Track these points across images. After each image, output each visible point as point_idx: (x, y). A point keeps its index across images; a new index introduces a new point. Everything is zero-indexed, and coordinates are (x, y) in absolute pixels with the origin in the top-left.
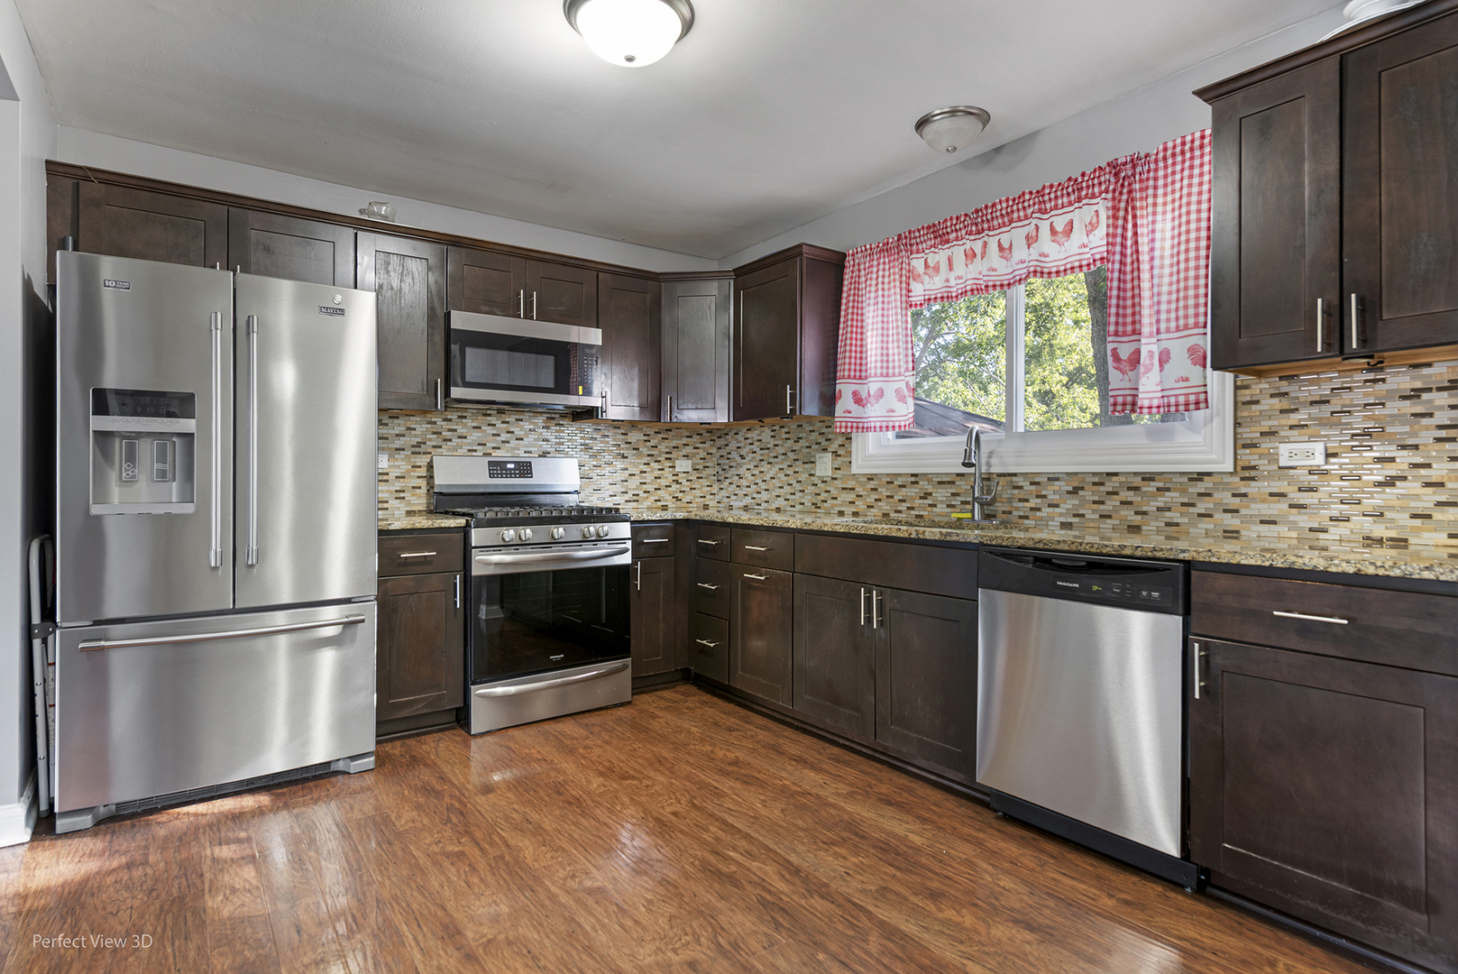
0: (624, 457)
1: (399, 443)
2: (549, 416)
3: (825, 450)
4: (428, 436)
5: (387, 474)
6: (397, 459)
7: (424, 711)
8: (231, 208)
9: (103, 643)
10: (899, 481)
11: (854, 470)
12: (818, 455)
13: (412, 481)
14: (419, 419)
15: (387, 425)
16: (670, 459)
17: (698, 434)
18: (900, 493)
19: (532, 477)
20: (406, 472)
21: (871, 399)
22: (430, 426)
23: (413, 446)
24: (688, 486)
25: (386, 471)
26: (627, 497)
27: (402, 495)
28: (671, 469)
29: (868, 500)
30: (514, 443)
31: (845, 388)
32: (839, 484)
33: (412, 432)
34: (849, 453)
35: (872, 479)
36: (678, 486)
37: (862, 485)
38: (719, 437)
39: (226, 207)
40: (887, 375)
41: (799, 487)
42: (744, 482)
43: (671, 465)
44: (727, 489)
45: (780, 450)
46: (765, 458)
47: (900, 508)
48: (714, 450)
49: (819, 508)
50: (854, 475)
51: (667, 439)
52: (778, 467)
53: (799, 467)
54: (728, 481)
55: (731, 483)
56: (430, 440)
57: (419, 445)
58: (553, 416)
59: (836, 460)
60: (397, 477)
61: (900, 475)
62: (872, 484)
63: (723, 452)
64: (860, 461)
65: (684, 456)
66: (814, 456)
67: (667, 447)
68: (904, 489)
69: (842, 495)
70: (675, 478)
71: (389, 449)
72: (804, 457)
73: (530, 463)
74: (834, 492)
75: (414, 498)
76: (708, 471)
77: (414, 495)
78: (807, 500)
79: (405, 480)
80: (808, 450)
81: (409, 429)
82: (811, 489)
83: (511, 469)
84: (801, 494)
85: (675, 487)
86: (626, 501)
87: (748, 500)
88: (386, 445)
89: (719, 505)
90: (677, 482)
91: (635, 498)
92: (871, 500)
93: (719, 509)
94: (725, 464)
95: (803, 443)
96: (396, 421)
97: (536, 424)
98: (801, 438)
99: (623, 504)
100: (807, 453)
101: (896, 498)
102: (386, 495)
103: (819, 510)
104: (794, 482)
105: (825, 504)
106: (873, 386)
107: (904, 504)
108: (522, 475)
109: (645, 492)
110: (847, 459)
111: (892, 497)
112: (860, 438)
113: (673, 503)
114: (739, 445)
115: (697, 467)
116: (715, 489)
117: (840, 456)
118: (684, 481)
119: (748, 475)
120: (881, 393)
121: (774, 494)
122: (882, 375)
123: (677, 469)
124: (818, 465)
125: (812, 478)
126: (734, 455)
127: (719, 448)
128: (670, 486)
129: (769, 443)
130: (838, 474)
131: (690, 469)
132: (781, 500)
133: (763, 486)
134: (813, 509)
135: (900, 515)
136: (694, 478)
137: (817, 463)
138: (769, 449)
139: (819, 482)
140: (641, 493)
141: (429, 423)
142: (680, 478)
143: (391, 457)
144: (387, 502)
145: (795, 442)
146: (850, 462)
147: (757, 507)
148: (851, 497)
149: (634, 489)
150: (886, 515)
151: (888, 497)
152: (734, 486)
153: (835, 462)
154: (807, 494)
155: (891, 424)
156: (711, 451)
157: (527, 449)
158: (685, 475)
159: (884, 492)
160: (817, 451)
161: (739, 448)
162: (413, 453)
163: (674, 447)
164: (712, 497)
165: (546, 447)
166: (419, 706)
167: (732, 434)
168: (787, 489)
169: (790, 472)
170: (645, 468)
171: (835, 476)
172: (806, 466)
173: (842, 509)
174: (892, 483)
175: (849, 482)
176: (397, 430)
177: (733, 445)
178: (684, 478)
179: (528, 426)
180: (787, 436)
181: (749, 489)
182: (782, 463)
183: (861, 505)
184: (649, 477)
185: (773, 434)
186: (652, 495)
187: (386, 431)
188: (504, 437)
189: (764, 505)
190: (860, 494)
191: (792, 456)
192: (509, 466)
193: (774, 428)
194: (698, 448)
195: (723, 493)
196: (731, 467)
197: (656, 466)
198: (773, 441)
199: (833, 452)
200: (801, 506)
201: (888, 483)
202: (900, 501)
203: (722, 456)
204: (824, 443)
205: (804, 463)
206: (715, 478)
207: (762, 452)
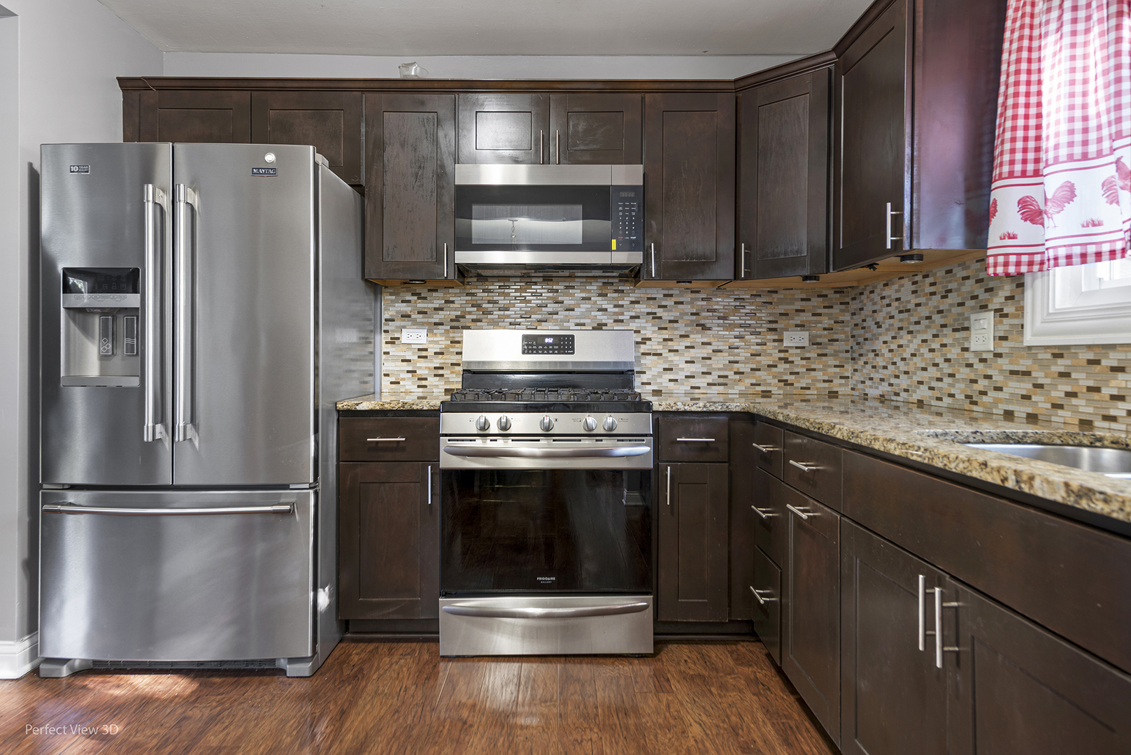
0: (704, 327)
1: (437, 318)
2: (606, 281)
3: (984, 307)
4: (468, 309)
5: (426, 350)
6: (436, 334)
7: (395, 617)
8: (253, 92)
9: (59, 507)
10: (1112, 360)
11: (1029, 339)
12: (973, 317)
13: (452, 357)
14: (458, 291)
15: (425, 298)
16: (775, 330)
17: (819, 296)
18: (1113, 383)
19: (573, 353)
20: (446, 348)
21: (1051, 208)
22: (469, 298)
23: (452, 320)
24: (803, 366)
25: (424, 347)
26: (709, 379)
27: (440, 372)
28: (776, 344)
29: (1053, 394)
30: (562, 314)
31: (1006, 197)
32: (1004, 363)
33: (452, 305)
34: (1021, 309)
35: (1061, 356)
36: (787, 366)
37: (1043, 365)
38: (854, 299)
39: (250, 92)
40: (1085, 157)
41: (947, 369)
42: (880, 362)
43: (776, 337)
44: (861, 371)
45: (923, 311)
46: (905, 324)
47: (1113, 412)
48: (847, 317)
49: (975, 403)
50: (1030, 348)
51: (771, 303)
52: (920, 337)
53: (949, 337)
54: (863, 359)
55: (866, 363)
56: (470, 313)
57: (457, 319)
58: (610, 281)
59: (1001, 322)
60: (436, 353)
61: (1112, 347)
62: (1061, 365)
63: (857, 319)
64: (1038, 324)
65: (797, 326)
66: (968, 319)
67: (771, 314)
68: (1120, 375)
69: (1011, 384)
70: (782, 355)
71: (429, 324)
72: (955, 320)
73: (573, 337)
74: (998, 378)
75: (454, 375)
76: (836, 346)
77: (452, 373)
78: (959, 390)
79: (444, 356)
80: (960, 309)
81: (447, 302)
82: (964, 373)
83: (548, 344)
84: (950, 380)
85: (782, 367)
86: (709, 384)
87: (884, 388)
88: (426, 320)
89: (854, 393)
90: (786, 361)
91: (722, 380)
92: (1058, 394)
93: (853, 398)
94: (860, 336)
95: (953, 298)
96: (435, 294)
97: (589, 291)
98: (950, 291)
99: (704, 388)
100: (959, 314)
101: (1106, 391)
102: (426, 372)
103: (975, 408)
104: (940, 360)
105: (985, 398)
106: (1053, 183)
107: (1120, 404)
108: (562, 351)
109: (736, 373)
110: (1016, 321)
111: (1097, 390)
112: (1038, 282)
113: (779, 388)
114: (875, 308)
115: (819, 340)
116: (848, 370)
117: (1006, 316)
118: (797, 360)
119: (885, 350)
120: (1070, 193)
121: (916, 378)
122: (1071, 158)
123: (785, 344)
124: (974, 334)
125: (966, 354)
126: (870, 323)
127: (853, 314)
128: (776, 366)
129: (909, 302)
130: (1004, 347)
131: (806, 343)
132: (924, 388)
133: (902, 366)
134: (967, 406)
135: (1113, 425)
136: (813, 355)
137: (972, 329)
138: (908, 311)
139: (975, 361)
140: (731, 374)
141: (468, 294)
142: (792, 355)
143: (430, 331)
144: (426, 379)
145: (943, 297)
146: (1022, 326)
147: (894, 398)
148: (1024, 386)
149: (719, 369)
150: (1086, 424)
151: (1090, 389)
152: (868, 366)
153: (1000, 327)
154: (958, 381)
155: (1092, 249)
156: (841, 318)
157: (578, 321)
158: (798, 351)
159: (1083, 380)
160: (973, 309)
161: (874, 311)
162: (451, 328)
163: (781, 314)
164: (843, 381)
165: (602, 317)
166: (391, 610)
167: (866, 293)
168: (933, 371)
169: (936, 345)
170: (737, 342)
171: (999, 351)
172: (958, 335)
173: (1010, 408)
174: (1097, 362)
175: (1022, 362)
176: (437, 304)
177: (869, 308)
178: (797, 355)
179: (579, 294)
180: (933, 289)
181: (885, 371)
182: (925, 332)
183: (1041, 403)
184: (743, 354)
185: (914, 288)
186: (747, 378)
187: (426, 305)
188: (552, 307)
189: (904, 395)
190: (1040, 381)
191: (938, 319)
192: (547, 340)
193: (916, 279)
194: (820, 315)
195: (858, 377)
196: (866, 339)
197: (754, 339)
198: (915, 301)
199: (996, 311)
200: (950, 400)
201: (1090, 362)
202: (1113, 398)
203: (856, 325)
204: (983, 296)
205: (955, 330)
206: (849, 355)
207: (902, 316)
